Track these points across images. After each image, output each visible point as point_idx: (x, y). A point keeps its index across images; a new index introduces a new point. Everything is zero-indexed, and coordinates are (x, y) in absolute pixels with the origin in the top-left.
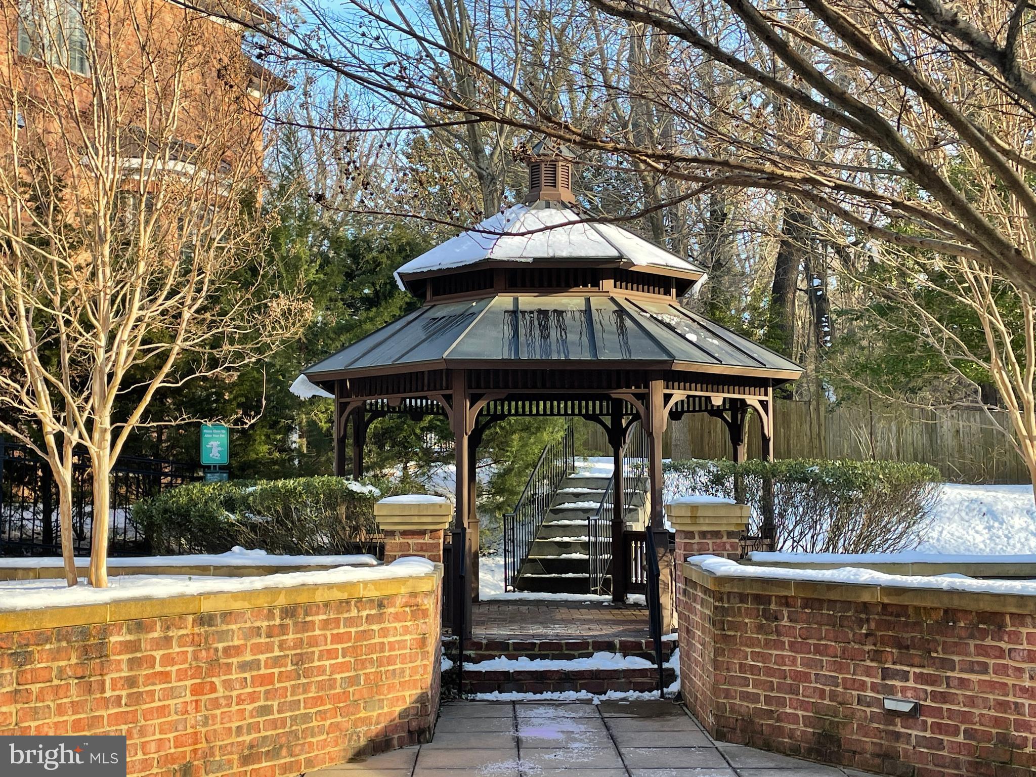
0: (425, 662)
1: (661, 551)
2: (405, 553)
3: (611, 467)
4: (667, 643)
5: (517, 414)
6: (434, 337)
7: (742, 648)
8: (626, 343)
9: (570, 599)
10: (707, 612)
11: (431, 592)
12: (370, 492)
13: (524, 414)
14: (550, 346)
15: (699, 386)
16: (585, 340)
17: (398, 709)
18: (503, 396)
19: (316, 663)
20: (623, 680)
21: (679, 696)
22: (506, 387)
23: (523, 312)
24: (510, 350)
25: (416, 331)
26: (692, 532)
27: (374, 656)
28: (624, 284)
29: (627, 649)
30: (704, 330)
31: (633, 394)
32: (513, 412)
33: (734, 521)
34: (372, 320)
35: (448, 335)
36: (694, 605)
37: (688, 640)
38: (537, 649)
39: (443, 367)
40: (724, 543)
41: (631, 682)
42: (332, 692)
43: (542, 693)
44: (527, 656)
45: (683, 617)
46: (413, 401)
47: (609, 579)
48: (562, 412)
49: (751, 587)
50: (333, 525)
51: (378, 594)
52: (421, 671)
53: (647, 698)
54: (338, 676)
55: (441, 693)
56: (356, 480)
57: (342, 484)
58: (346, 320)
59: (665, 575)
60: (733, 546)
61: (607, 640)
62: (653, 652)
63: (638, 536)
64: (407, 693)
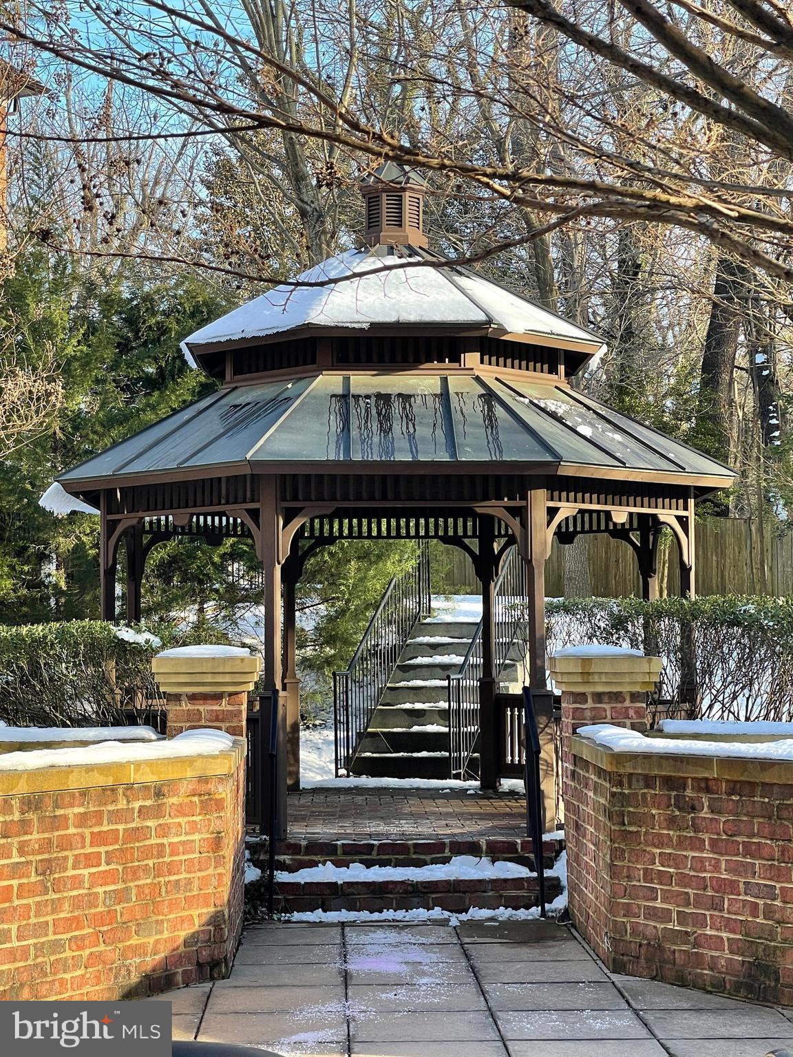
0: (221, 870)
1: (542, 720)
2: (195, 722)
3: (479, 608)
4: (550, 844)
5: (350, 536)
6: (234, 430)
7: (648, 849)
8: (496, 439)
9: (423, 786)
10: (602, 801)
11: (229, 776)
12: (147, 641)
13: (360, 536)
14: (392, 443)
15: (595, 496)
16: (440, 434)
17: (183, 934)
18: (329, 512)
19: (71, 873)
20: (490, 894)
21: (566, 914)
22: (333, 499)
23: (357, 397)
24: (338, 447)
25: (211, 423)
26: (584, 694)
27: (150, 863)
28: (494, 359)
29: (497, 852)
30: (602, 422)
31: (505, 508)
32: (346, 532)
33: (640, 679)
34: (154, 408)
35: (254, 427)
36: (585, 791)
37: (577, 841)
38: (374, 852)
39: (248, 471)
40: (627, 708)
41: (501, 896)
42: (93, 911)
43: (381, 912)
44: (361, 862)
45: (571, 808)
46: (209, 518)
47: (476, 758)
48: (412, 533)
49: (660, 767)
50: (98, 688)
51: (155, 778)
52: (214, 882)
53: (523, 917)
54: (100, 890)
55: (245, 913)
56: (128, 625)
57: (109, 631)
58: (119, 409)
59: (547, 752)
60: (639, 713)
61: (470, 839)
62: (532, 856)
63: (514, 701)
64: (195, 913)
